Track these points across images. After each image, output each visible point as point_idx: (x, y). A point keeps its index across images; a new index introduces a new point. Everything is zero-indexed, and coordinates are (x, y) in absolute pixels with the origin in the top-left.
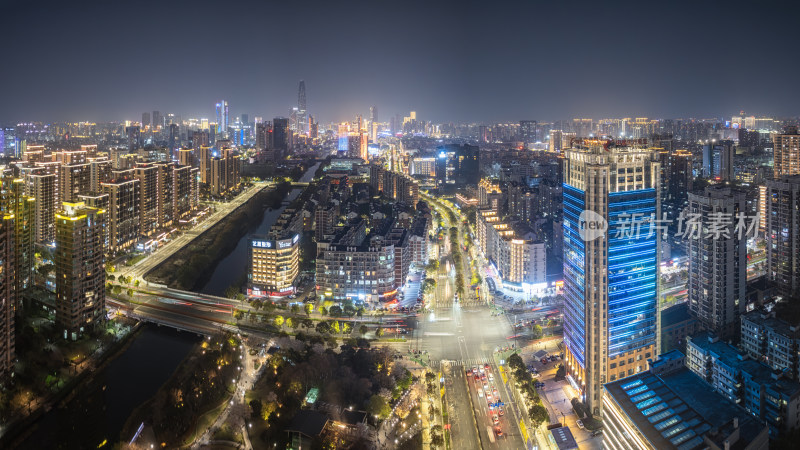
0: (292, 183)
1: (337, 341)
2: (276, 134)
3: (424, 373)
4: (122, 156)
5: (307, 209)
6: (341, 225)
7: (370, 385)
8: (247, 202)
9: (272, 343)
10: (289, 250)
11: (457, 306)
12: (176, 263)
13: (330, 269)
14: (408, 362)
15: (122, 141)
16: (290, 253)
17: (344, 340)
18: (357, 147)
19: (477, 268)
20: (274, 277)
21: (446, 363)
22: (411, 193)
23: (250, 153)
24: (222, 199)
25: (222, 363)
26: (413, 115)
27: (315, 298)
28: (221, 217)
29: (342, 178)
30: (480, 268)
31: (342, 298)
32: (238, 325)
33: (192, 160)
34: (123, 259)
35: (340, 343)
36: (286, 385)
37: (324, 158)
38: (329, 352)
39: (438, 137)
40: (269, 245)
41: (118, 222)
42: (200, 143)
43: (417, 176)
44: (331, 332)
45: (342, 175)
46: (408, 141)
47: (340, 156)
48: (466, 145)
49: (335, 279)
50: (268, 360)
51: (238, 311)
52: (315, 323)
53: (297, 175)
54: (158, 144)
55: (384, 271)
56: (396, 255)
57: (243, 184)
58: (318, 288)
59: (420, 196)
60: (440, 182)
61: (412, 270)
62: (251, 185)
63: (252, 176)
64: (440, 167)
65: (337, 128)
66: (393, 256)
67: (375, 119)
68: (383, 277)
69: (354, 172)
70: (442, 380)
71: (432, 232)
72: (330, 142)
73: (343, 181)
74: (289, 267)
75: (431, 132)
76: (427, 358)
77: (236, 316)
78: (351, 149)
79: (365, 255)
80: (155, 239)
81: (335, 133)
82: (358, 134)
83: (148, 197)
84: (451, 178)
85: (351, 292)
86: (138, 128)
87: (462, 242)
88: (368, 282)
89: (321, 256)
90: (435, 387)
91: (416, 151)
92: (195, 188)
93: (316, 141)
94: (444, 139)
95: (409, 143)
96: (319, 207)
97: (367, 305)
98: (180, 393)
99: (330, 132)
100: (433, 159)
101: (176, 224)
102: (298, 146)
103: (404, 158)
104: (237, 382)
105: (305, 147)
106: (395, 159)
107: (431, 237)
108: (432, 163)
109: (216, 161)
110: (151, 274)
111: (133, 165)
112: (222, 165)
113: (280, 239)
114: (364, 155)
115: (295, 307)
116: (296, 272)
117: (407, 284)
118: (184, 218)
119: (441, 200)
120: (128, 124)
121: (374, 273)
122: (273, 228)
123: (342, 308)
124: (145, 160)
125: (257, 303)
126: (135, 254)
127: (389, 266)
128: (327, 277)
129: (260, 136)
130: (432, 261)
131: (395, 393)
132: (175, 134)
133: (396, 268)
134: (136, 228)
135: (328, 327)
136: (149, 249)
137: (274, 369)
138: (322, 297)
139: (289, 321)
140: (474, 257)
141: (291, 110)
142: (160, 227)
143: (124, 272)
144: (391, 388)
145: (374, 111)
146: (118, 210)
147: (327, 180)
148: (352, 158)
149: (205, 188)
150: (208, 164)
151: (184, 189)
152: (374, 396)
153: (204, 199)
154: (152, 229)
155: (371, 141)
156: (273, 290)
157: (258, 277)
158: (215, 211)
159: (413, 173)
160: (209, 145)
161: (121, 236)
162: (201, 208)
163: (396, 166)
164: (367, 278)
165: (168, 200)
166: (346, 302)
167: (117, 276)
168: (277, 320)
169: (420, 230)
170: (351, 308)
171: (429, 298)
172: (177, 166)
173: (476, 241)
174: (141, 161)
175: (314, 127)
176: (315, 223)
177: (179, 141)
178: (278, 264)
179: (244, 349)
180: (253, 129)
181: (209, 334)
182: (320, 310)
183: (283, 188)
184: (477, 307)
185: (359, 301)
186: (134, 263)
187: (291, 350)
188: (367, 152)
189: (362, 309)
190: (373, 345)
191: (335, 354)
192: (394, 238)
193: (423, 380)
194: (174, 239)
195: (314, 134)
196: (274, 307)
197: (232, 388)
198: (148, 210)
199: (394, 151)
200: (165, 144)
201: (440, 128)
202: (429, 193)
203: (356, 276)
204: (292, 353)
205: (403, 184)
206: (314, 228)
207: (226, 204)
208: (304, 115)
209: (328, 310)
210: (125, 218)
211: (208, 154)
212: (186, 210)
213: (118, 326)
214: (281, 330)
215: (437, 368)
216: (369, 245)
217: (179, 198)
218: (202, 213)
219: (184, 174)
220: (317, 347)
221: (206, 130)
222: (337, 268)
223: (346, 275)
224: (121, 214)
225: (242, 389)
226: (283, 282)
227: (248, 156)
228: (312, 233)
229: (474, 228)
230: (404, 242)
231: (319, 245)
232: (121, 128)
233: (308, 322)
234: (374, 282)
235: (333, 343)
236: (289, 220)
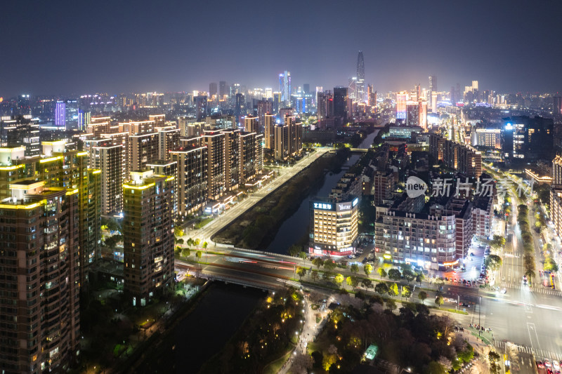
0: (352, 149)
1: (396, 303)
2: (336, 103)
3: (487, 351)
4: (190, 125)
5: (366, 174)
6: (400, 191)
7: (429, 350)
8: (309, 167)
9: (332, 299)
10: (349, 212)
11: (526, 290)
12: (242, 224)
13: (388, 233)
14: (468, 335)
15: (190, 110)
16: (349, 216)
17: (403, 303)
18: (416, 116)
19: (551, 253)
20: (334, 237)
21: (512, 346)
22: (474, 164)
23: (312, 120)
24: (285, 163)
25: (285, 316)
26: (475, 84)
27: (374, 260)
28: (285, 180)
29: (400, 146)
30: (555, 254)
31: (401, 262)
32: (301, 282)
33: (257, 127)
34: (192, 223)
35: (399, 306)
36: (346, 339)
37: (383, 125)
38: (388, 312)
39: (504, 108)
40: (329, 207)
41: (186, 188)
42: (264, 111)
43: (480, 148)
44: (389, 293)
45: (401, 143)
46: (470, 111)
47: (399, 124)
48: (537, 117)
49: (393, 243)
50: (329, 315)
51: (300, 268)
52: (375, 284)
53: (356, 142)
54: (224, 112)
55: (444, 240)
56: (457, 225)
57: (304, 150)
58: (377, 250)
59: (483, 168)
60: (507, 155)
61: (475, 244)
62: (313, 150)
63: (313, 142)
64: (506, 140)
65: (395, 97)
66: (454, 227)
67: (434, 88)
68: (442, 246)
69: (413, 139)
70: (508, 363)
71: (498, 206)
72: (388, 110)
73: (402, 148)
74: (349, 228)
75: (496, 103)
76: (490, 337)
77: (299, 273)
78: (410, 117)
79: (424, 223)
80: (222, 202)
81: (394, 101)
82: (416, 103)
83: (216, 163)
84: (519, 152)
85: (411, 257)
86: (205, 97)
87: (532, 221)
88: (427, 250)
89: (380, 220)
90: (499, 368)
91: (479, 121)
92: (260, 154)
93: (375, 109)
94: (510, 109)
95: (471, 113)
96: (378, 173)
97: (426, 272)
98: (246, 345)
99: (389, 101)
100: (498, 131)
101: (242, 187)
102: (357, 114)
103: (466, 128)
104: (300, 333)
105: (364, 114)
106: (456, 128)
107: (496, 211)
108: (497, 134)
109: (280, 128)
110: (219, 235)
111: (201, 133)
112: (285, 131)
113: (340, 202)
114: (422, 124)
115: (354, 267)
116: (355, 234)
117: (469, 257)
118: (250, 182)
119: (507, 174)
120: (195, 93)
121: (433, 241)
122: (333, 191)
123: (401, 272)
124: (212, 128)
125: (319, 261)
126: (203, 218)
127: (449, 236)
128: (386, 240)
129: (321, 104)
130: (497, 238)
131: (455, 364)
132: (241, 103)
133: (457, 239)
134: (204, 192)
135: (387, 289)
136: (217, 212)
137: (334, 324)
138: (381, 260)
139: (348, 279)
140: (548, 241)
141: (350, 80)
142: (227, 191)
143: (193, 235)
144: (451, 358)
145: (433, 81)
146: (186, 176)
147: (385, 147)
148: (410, 127)
149: (269, 153)
150: (272, 131)
151: (249, 154)
152: (433, 362)
153: (268, 163)
154: (219, 193)
155: (431, 110)
156: (334, 250)
157: (319, 237)
158: (279, 174)
159: (475, 144)
160: (272, 113)
161: (190, 201)
162: (265, 172)
163: (456, 136)
164: (426, 245)
165: (234, 165)
166: (405, 266)
167: (186, 239)
168: (337, 278)
169: (484, 203)
170: (410, 273)
171: (493, 275)
172: (243, 133)
173: (550, 223)
174: (208, 128)
175: (373, 96)
176: (374, 188)
177: (245, 109)
178: (338, 225)
179: (306, 304)
180: (314, 98)
181: (273, 290)
182: (379, 271)
183: (343, 154)
184: (551, 296)
185: (419, 267)
186: (202, 226)
187: (351, 307)
188: (427, 121)
189: (421, 275)
190: (433, 312)
191: (394, 315)
192: (456, 208)
193: (487, 358)
194: (239, 201)
195: (373, 102)
196: (335, 265)
197: (295, 339)
198: (216, 175)
199: (455, 121)
200: (231, 112)
201: (505, 98)
202: (494, 165)
203: (415, 242)
204: (351, 310)
205: (465, 154)
206: (373, 193)
207: (290, 168)
208: (362, 84)
209: (387, 272)
210: (193, 184)
211: (272, 122)
212: (252, 174)
213: (187, 286)
214: (341, 288)
215: (502, 349)
216: (429, 213)
217: (244, 163)
218: (266, 177)
219: (250, 140)
220: (376, 306)
221: (270, 99)
222: (396, 233)
223: (405, 240)
224: (190, 180)
225: (305, 340)
226: (344, 242)
227: (310, 122)
228: (371, 197)
229: (549, 208)
230: (466, 214)
231: (378, 209)
232: (188, 99)
233: (367, 283)
234: (434, 251)
235: (391, 304)
236: (349, 184)
